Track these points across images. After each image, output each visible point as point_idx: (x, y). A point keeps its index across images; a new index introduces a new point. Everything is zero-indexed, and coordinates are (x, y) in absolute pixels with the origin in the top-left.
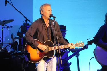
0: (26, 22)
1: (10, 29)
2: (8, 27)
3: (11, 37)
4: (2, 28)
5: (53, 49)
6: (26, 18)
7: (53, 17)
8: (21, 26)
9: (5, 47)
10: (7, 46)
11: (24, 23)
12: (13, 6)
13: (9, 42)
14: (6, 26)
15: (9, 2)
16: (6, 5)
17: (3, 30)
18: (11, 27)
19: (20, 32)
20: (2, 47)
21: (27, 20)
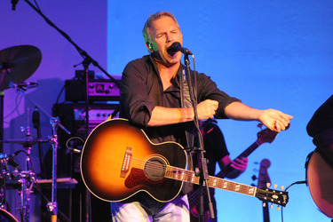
0: (86, 67)
2: (21, 86)
3: (34, 121)
6: (83, 53)
7: (183, 51)
8: (68, 83)
9: (10, 156)
10: (19, 152)
11: (78, 73)
12: (39, 12)
13: (24, 140)
16: (14, 9)
18: (32, 84)
19: (62, 104)
20: (1, 156)
21: (88, 60)
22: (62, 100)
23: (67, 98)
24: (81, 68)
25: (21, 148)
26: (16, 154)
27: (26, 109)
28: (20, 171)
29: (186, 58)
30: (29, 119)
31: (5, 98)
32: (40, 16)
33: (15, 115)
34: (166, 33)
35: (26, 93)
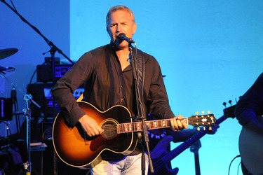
0: (53, 54)
1: (8, 74)
2: (1, 70)
3: (11, 98)
5: (128, 130)
6: (51, 44)
8: (39, 68)
10: (0, 122)
11: (47, 59)
12: (15, 11)
15: (3, 1)
18: (10, 68)
19: (35, 84)
21: (54, 49)
22: (34, 81)
23: (38, 80)
24: (49, 55)
34: (117, 24)
35: (5, 75)
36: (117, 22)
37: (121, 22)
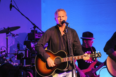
2: (13, 35)
3: (18, 47)
4: (7, 37)
5: (66, 60)
6: (34, 24)
7: (66, 23)
8: (29, 34)
9: (10, 58)
11: (32, 31)
13: (15, 53)
14: (11, 33)
15: (14, 6)
16: (11, 10)
17: (7, 39)
18: (17, 34)
20: (7, 58)
21: (35, 27)
22: (27, 40)
23: (29, 39)
24: (33, 29)
25: (14, 55)
26: (12, 57)
27: (15, 43)
28: (13, 63)
29: (67, 25)
30: (16, 46)
31: (8, 39)
32: (19, 12)
33: (12, 45)
34: (60, 17)
35: (15, 37)
36: (60, 16)
37: (62, 16)
